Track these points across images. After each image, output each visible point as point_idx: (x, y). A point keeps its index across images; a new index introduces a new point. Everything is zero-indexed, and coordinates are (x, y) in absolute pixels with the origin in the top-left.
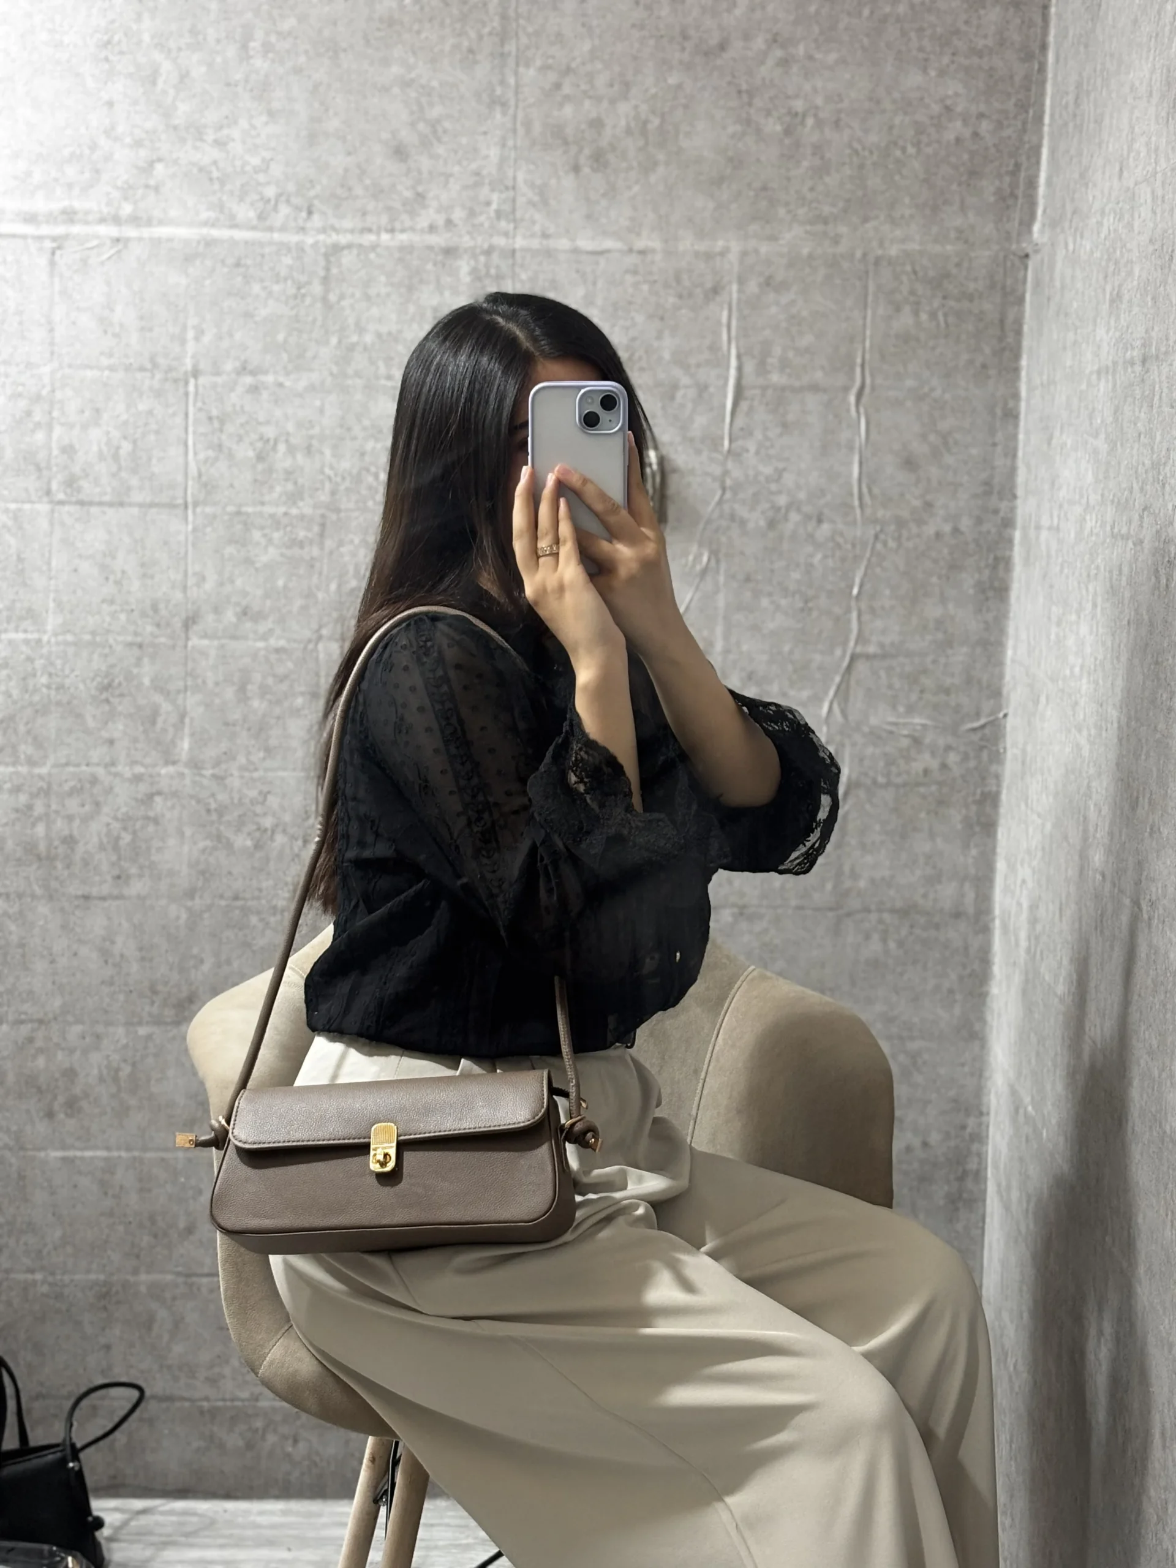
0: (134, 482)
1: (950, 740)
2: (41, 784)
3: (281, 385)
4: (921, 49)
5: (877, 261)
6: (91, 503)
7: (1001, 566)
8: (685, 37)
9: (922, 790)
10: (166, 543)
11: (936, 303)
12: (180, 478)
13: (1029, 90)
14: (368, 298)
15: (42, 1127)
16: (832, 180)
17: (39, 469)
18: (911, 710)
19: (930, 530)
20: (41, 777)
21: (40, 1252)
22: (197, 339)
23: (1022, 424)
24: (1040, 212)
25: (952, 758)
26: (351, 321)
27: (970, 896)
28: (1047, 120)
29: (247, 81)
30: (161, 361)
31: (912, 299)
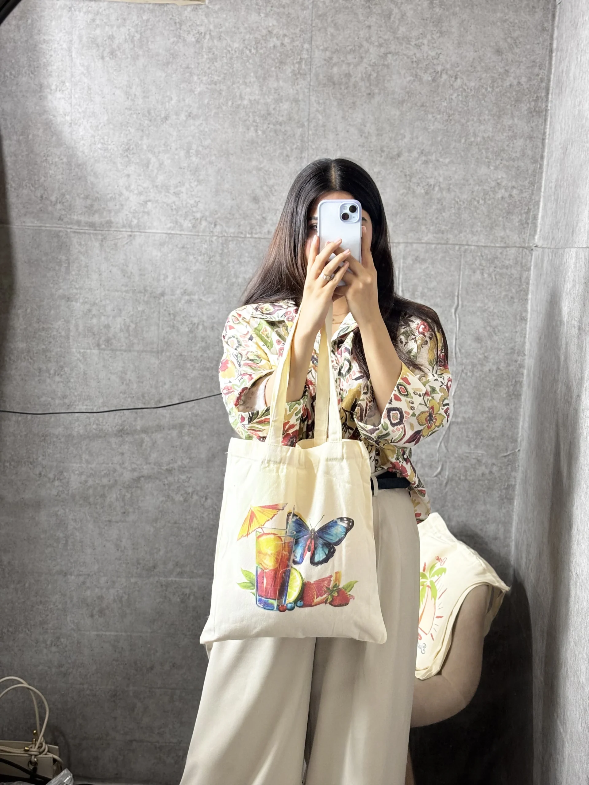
0: (136, 341)
1: (494, 461)
2: (91, 472)
3: (201, 300)
4: (487, 158)
5: (465, 251)
6: (116, 350)
7: (518, 385)
8: (383, 151)
9: (481, 482)
10: (148, 368)
11: (491, 269)
12: (155, 340)
13: (535, 176)
14: (240, 263)
15: (89, 621)
16: (446, 215)
17: (94, 334)
18: (476, 447)
19: (486, 369)
20: (92, 469)
21: (86, 675)
22: (164, 279)
23: (528, 323)
24: (538, 230)
25: (495, 469)
26: (232, 272)
27: (502, 530)
28: (543, 190)
29: (189, 167)
30: (148, 288)
31: (481, 267)
